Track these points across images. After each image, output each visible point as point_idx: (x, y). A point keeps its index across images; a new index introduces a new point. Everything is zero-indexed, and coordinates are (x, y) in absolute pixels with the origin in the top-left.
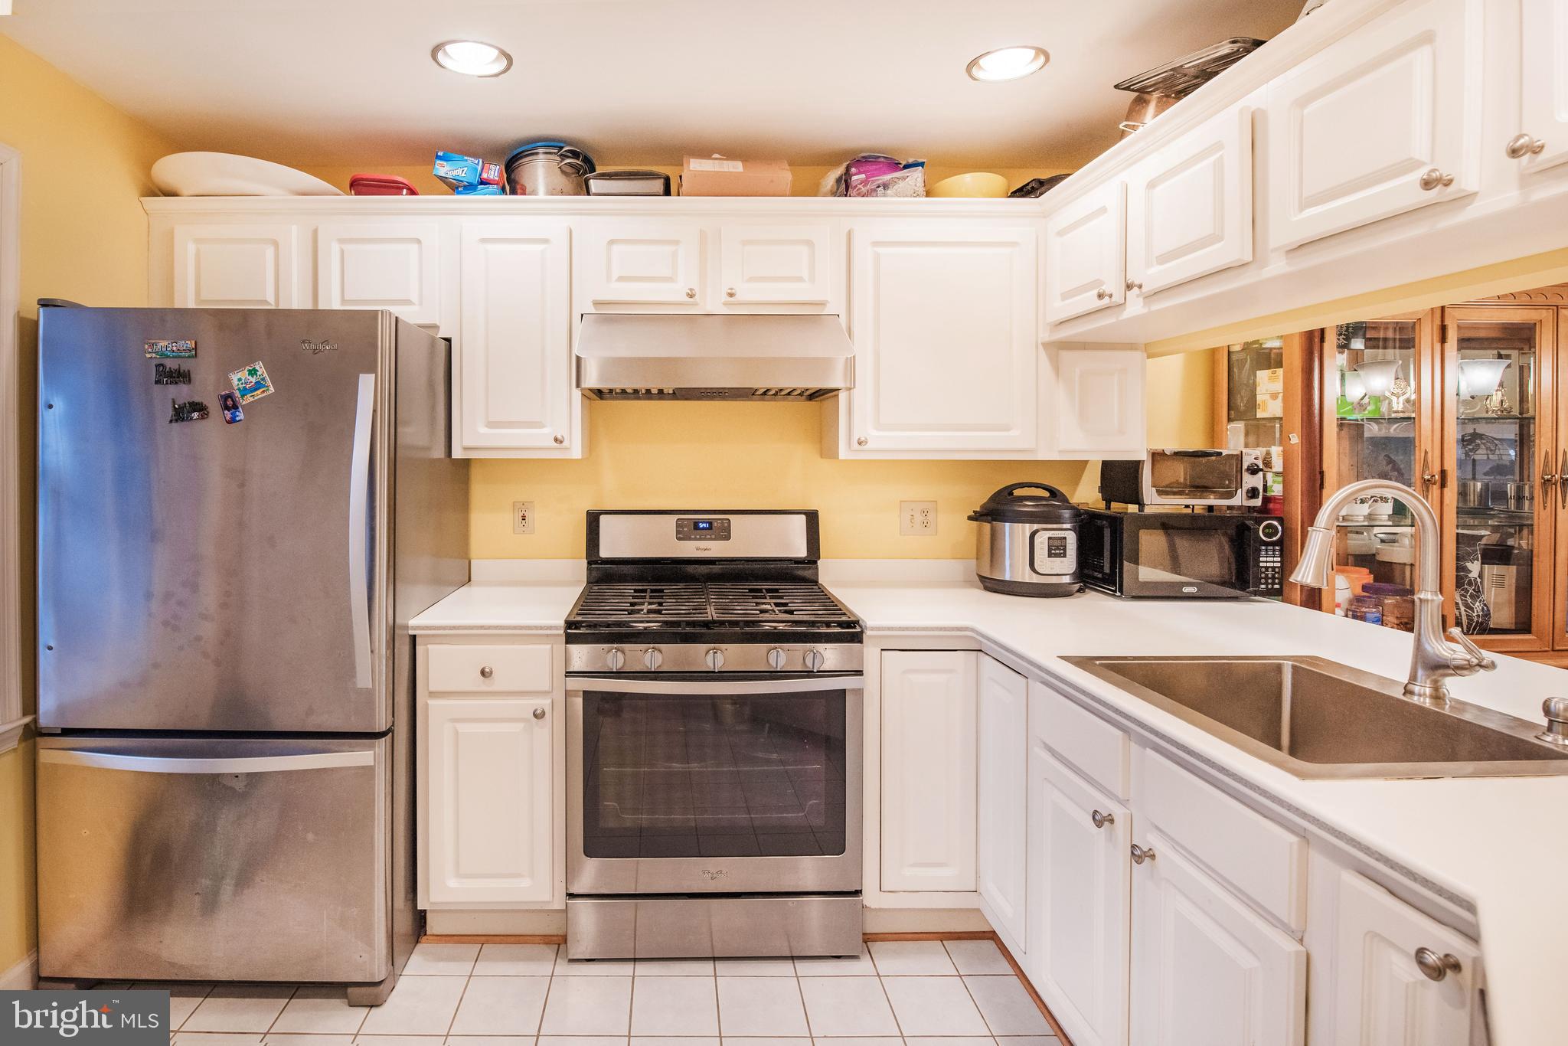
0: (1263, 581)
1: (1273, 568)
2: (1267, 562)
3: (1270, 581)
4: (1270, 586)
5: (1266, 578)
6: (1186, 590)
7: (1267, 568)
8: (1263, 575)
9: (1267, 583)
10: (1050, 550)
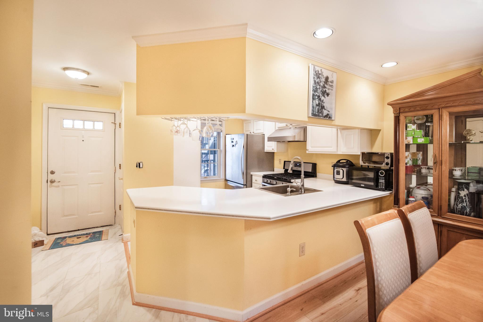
0: (380, 186)
1: (383, 183)
2: (381, 181)
3: (382, 186)
4: (382, 187)
5: (381, 185)
6: (362, 185)
7: (381, 182)
8: (380, 184)
9: (381, 186)
10: (337, 173)
